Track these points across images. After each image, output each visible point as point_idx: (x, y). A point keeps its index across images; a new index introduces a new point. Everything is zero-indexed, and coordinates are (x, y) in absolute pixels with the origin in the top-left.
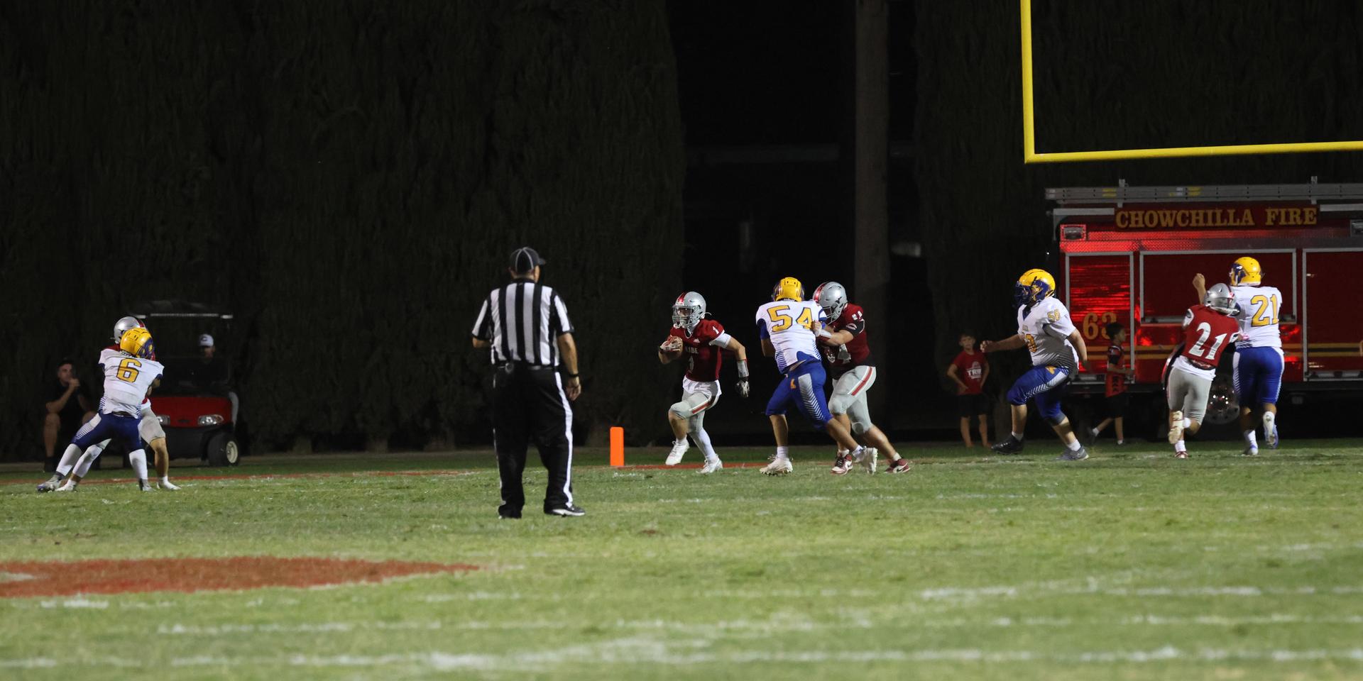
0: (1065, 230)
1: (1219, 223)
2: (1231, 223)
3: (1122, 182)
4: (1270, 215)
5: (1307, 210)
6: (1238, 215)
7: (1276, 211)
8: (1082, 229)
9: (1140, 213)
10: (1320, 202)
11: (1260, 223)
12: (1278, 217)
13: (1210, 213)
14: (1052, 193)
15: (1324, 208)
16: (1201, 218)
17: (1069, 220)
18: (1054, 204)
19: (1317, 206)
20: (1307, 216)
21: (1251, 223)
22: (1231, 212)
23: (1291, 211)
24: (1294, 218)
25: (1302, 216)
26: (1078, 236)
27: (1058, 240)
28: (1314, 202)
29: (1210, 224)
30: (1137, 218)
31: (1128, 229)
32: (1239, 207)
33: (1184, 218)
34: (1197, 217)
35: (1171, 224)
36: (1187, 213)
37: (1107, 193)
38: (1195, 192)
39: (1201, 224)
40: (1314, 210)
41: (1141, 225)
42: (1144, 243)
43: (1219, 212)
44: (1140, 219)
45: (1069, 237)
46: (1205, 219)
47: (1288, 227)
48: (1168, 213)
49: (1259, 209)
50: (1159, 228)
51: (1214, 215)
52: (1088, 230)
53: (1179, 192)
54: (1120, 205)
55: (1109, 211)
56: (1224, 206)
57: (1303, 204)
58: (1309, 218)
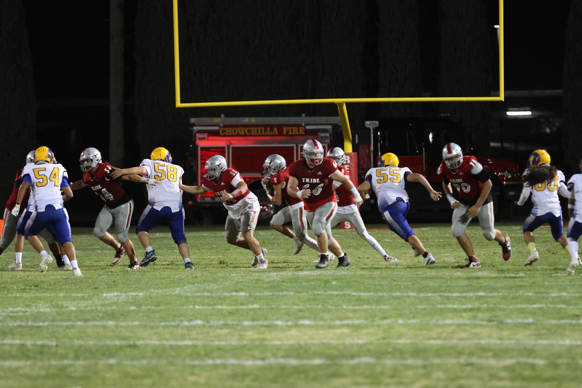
0: (198, 136)
1: (263, 133)
2: (269, 133)
3: (222, 116)
4: (285, 130)
5: (300, 128)
6: (271, 130)
7: (288, 128)
8: (205, 135)
9: (230, 129)
10: (306, 125)
11: (280, 133)
12: (288, 131)
13: (259, 129)
14: (193, 120)
15: (308, 127)
16: (256, 131)
17: (200, 132)
18: (194, 125)
19: (305, 127)
20: (301, 130)
21: (277, 133)
22: (269, 129)
23: (294, 128)
24: (295, 131)
25: (298, 131)
26: (204, 139)
27: (195, 140)
28: (303, 125)
29: (259, 133)
30: (229, 131)
31: (225, 136)
32: (272, 127)
33: (249, 131)
34: (254, 130)
35: (243, 134)
36: (250, 129)
37: (216, 120)
38: (253, 120)
39: (256, 133)
40: (303, 128)
41: (230, 134)
42: (232, 142)
43: (263, 129)
44: (230, 131)
45: (200, 139)
46: (258, 132)
47: (292, 135)
48: (242, 129)
49: (280, 127)
50: (238, 135)
51: (261, 130)
52: (208, 136)
53: (246, 120)
54: (222, 125)
55: (217, 128)
56: (266, 126)
57: (299, 126)
58: (301, 132)
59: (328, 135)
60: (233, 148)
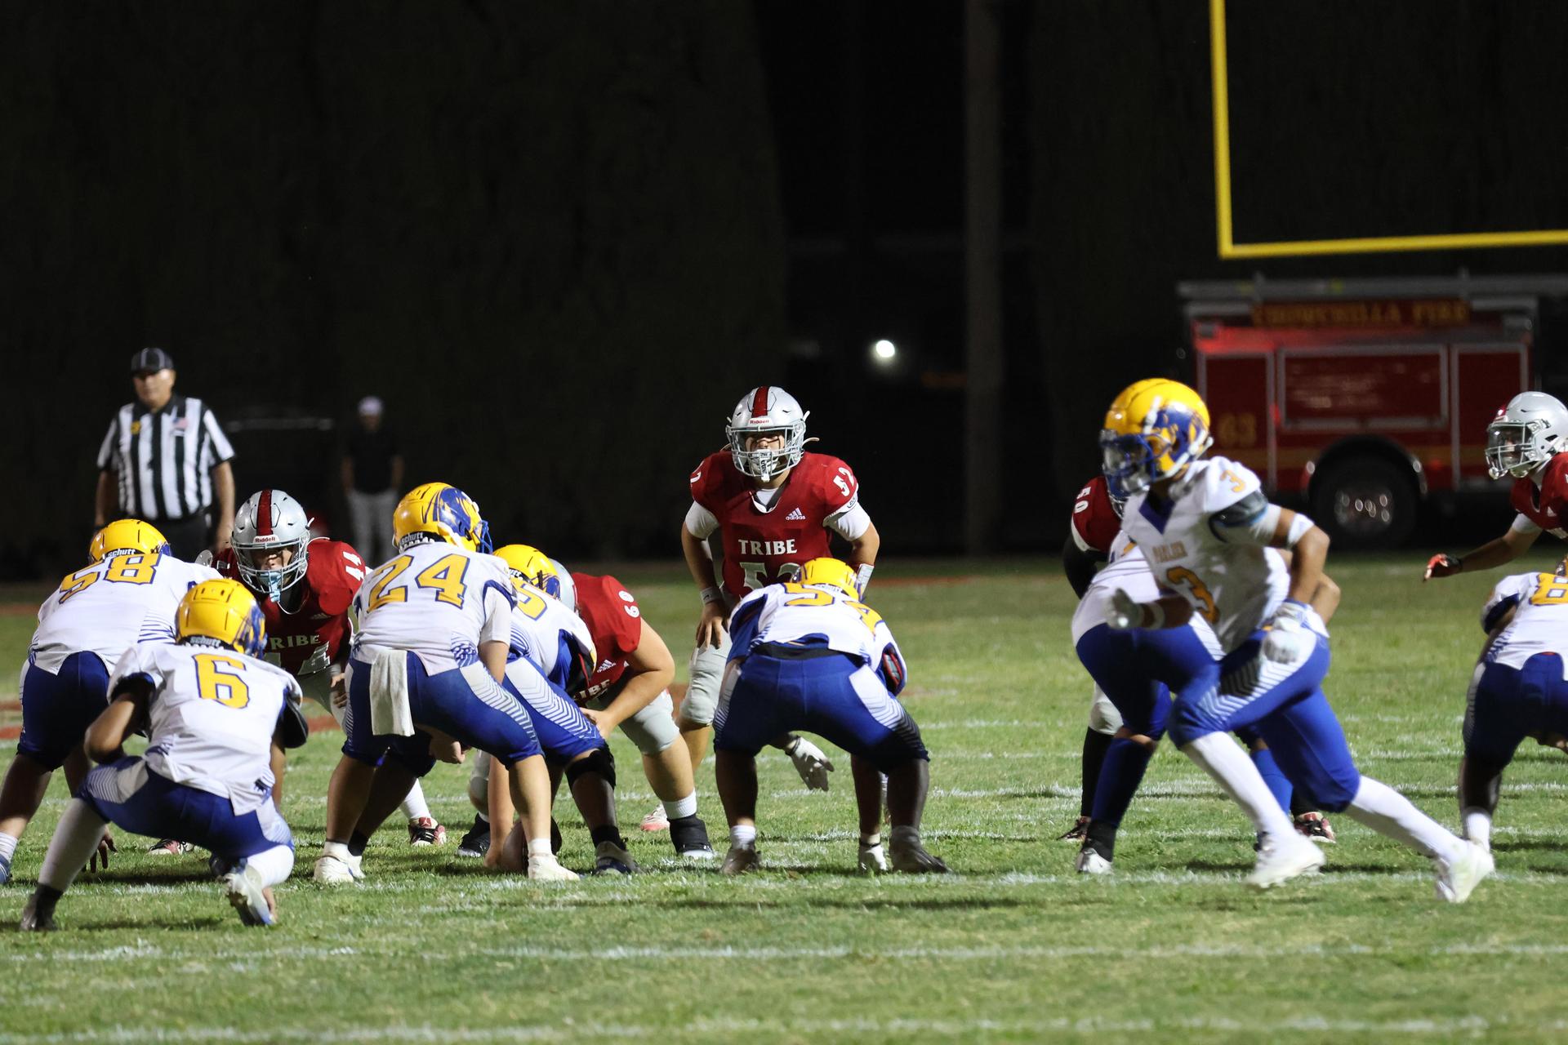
0: (1200, 328)
1: (1364, 321)
2: (1377, 321)
3: (1260, 278)
4: (1418, 312)
5: (1457, 306)
6: (1384, 311)
7: (1425, 306)
8: (1216, 328)
9: (1280, 310)
10: (1471, 297)
11: (1407, 320)
12: (1426, 315)
13: (1354, 309)
14: (1185, 289)
15: (1475, 303)
17: (1205, 318)
18: (1186, 301)
19: (1468, 302)
20: (1457, 311)
21: (1398, 320)
22: (1377, 308)
23: (1441, 306)
24: (1444, 312)
25: (1453, 313)
26: (1214, 335)
27: (1193, 339)
28: (1464, 297)
29: (1355, 321)
30: (1277, 315)
31: (1268, 327)
32: (1384, 303)
33: (1327, 316)
34: (1339, 314)
35: (1313, 322)
36: (1330, 309)
37: (1244, 288)
38: (1337, 287)
39: (1346, 322)
40: (1465, 306)
41: (1283, 322)
42: (1284, 342)
43: (1364, 308)
44: (1282, 316)
45: (1204, 336)
46: (1349, 316)
47: (1436, 324)
48: (1310, 309)
49: (1405, 305)
50: (1300, 325)
51: (1359, 313)
52: (1222, 329)
53: (1320, 288)
54: (1259, 301)
55: (1246, 308)
56: (1369, 302)
57: (1452, 300)
58: (1460, 314)
59: (1527, 323)
60: (1290, 361)
